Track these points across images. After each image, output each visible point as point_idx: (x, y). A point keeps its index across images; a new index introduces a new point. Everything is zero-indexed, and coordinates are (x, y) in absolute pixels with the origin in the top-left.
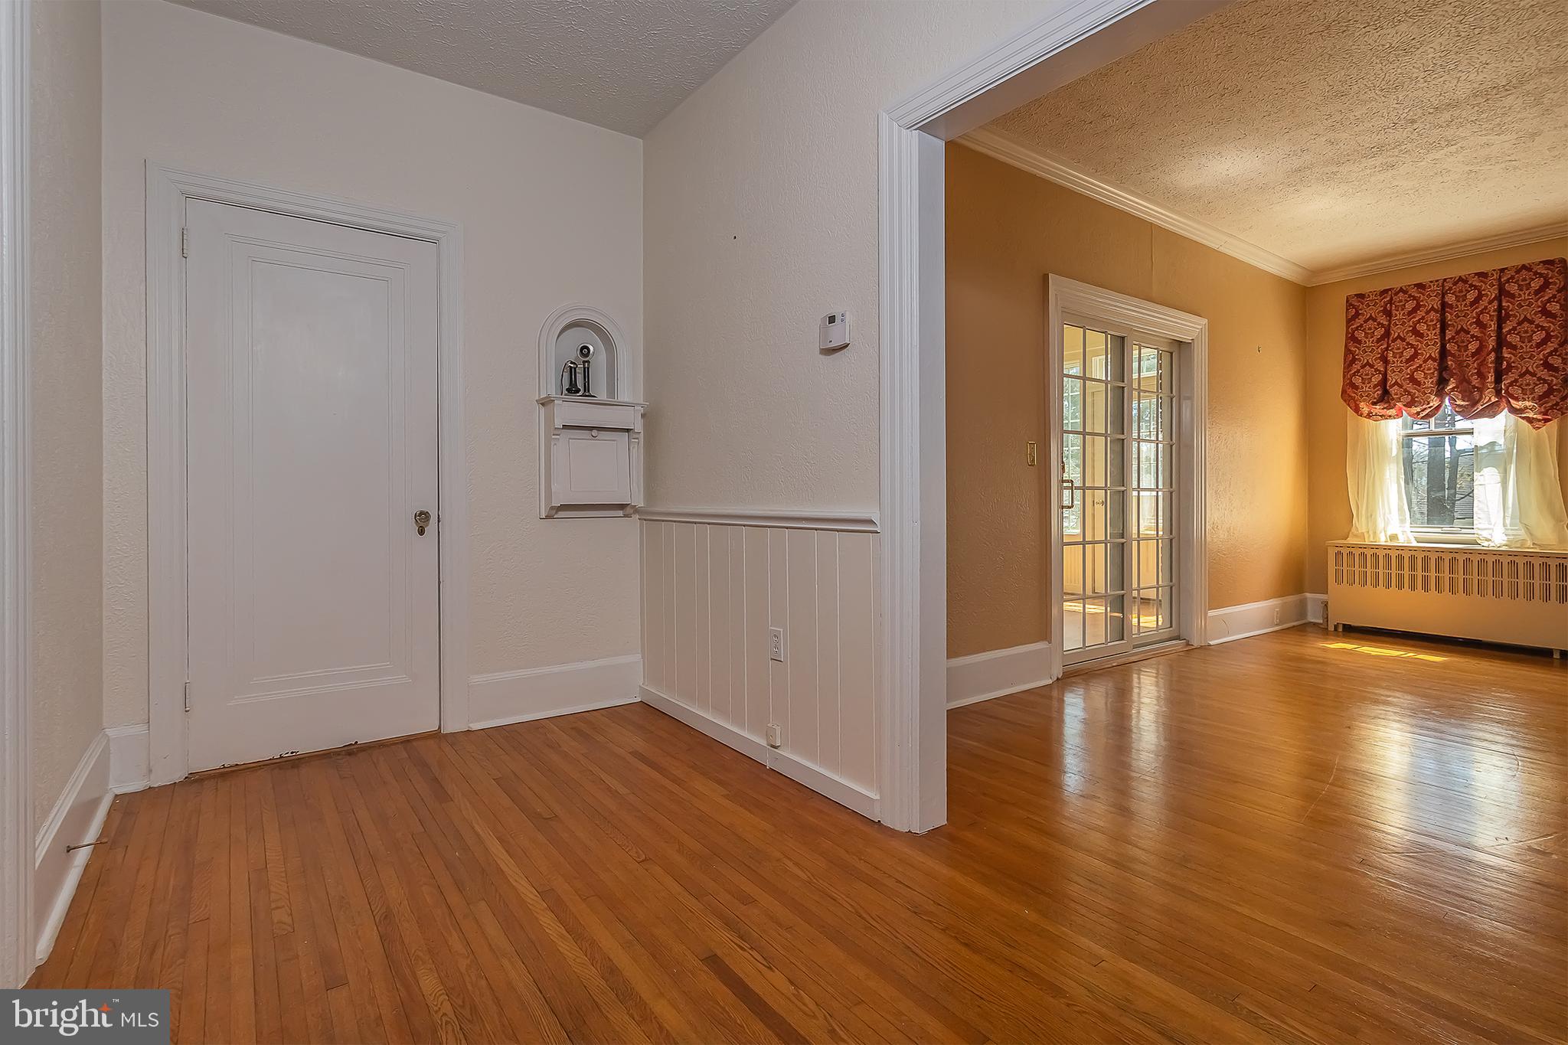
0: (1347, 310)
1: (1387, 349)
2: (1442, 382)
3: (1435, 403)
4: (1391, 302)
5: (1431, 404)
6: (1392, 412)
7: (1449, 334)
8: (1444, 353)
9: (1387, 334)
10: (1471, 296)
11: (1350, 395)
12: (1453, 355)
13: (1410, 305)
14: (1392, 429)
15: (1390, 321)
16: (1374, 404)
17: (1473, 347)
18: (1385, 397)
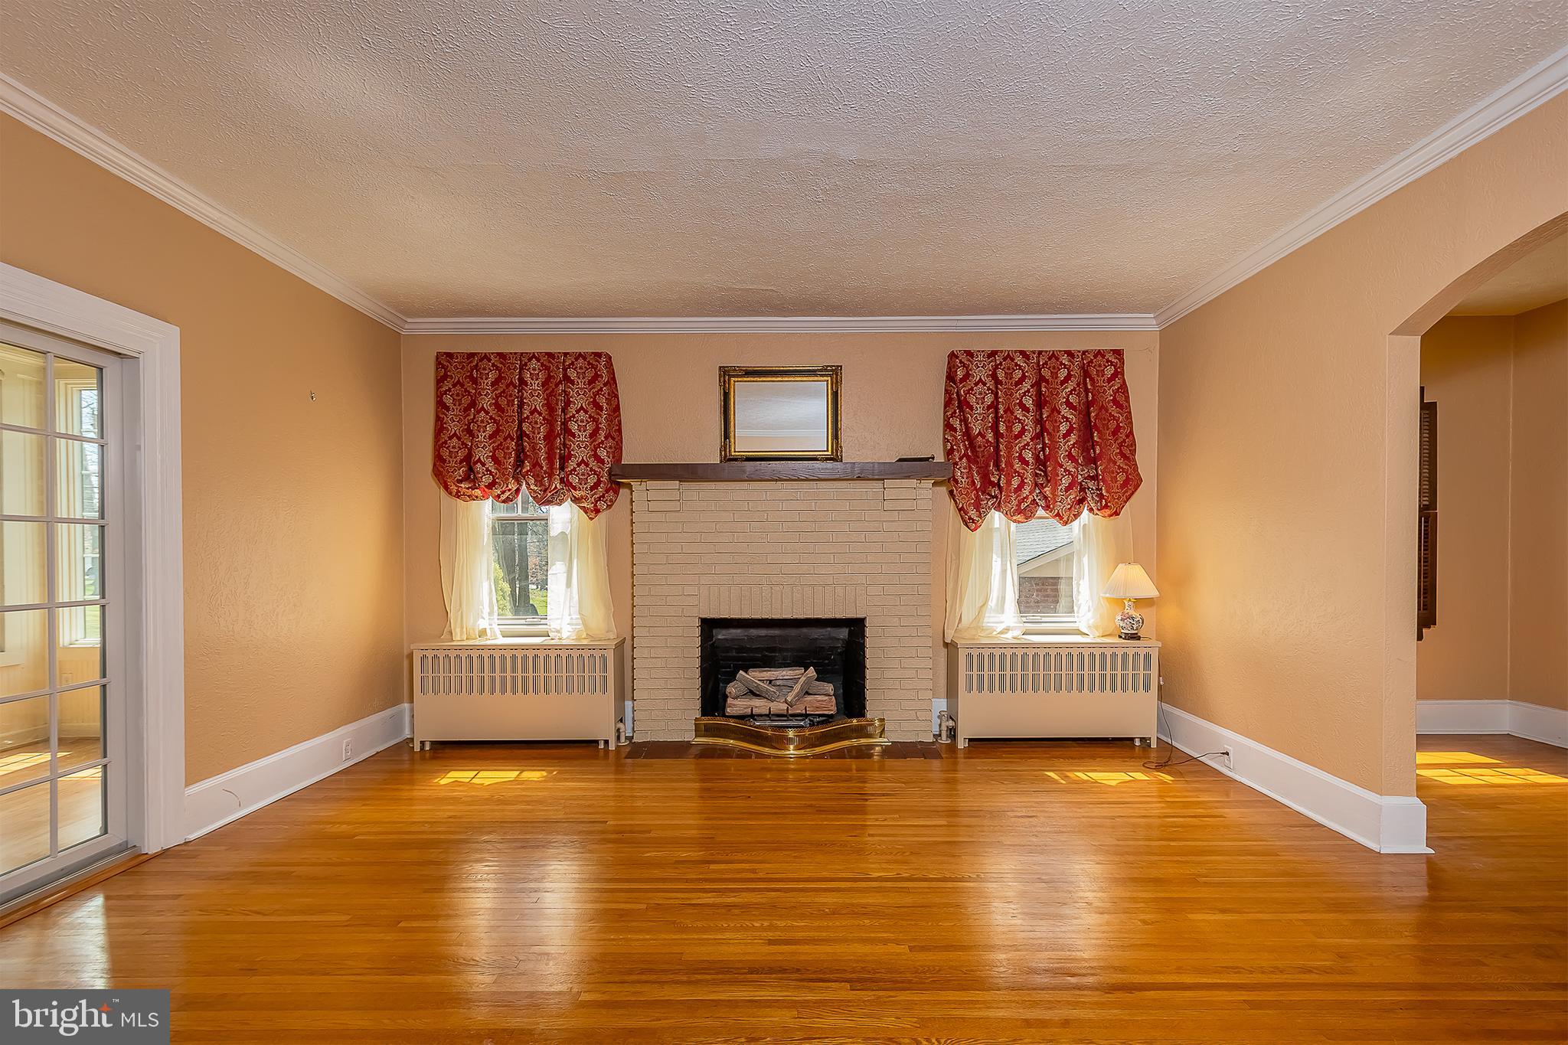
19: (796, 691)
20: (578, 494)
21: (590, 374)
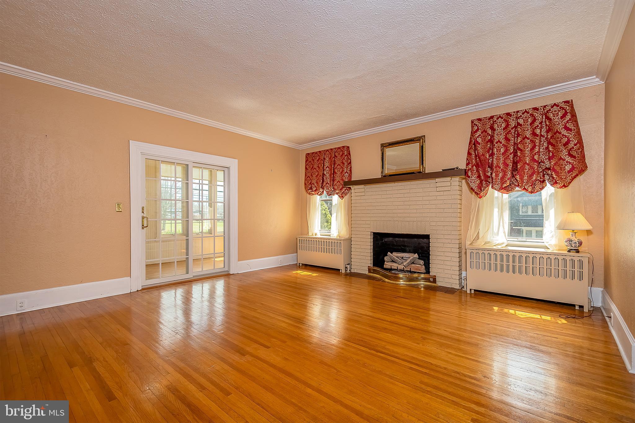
3: (321, 190)
5: (320, 191)
19: (408, 262)
20: (337, 191)
21: (341, 153)
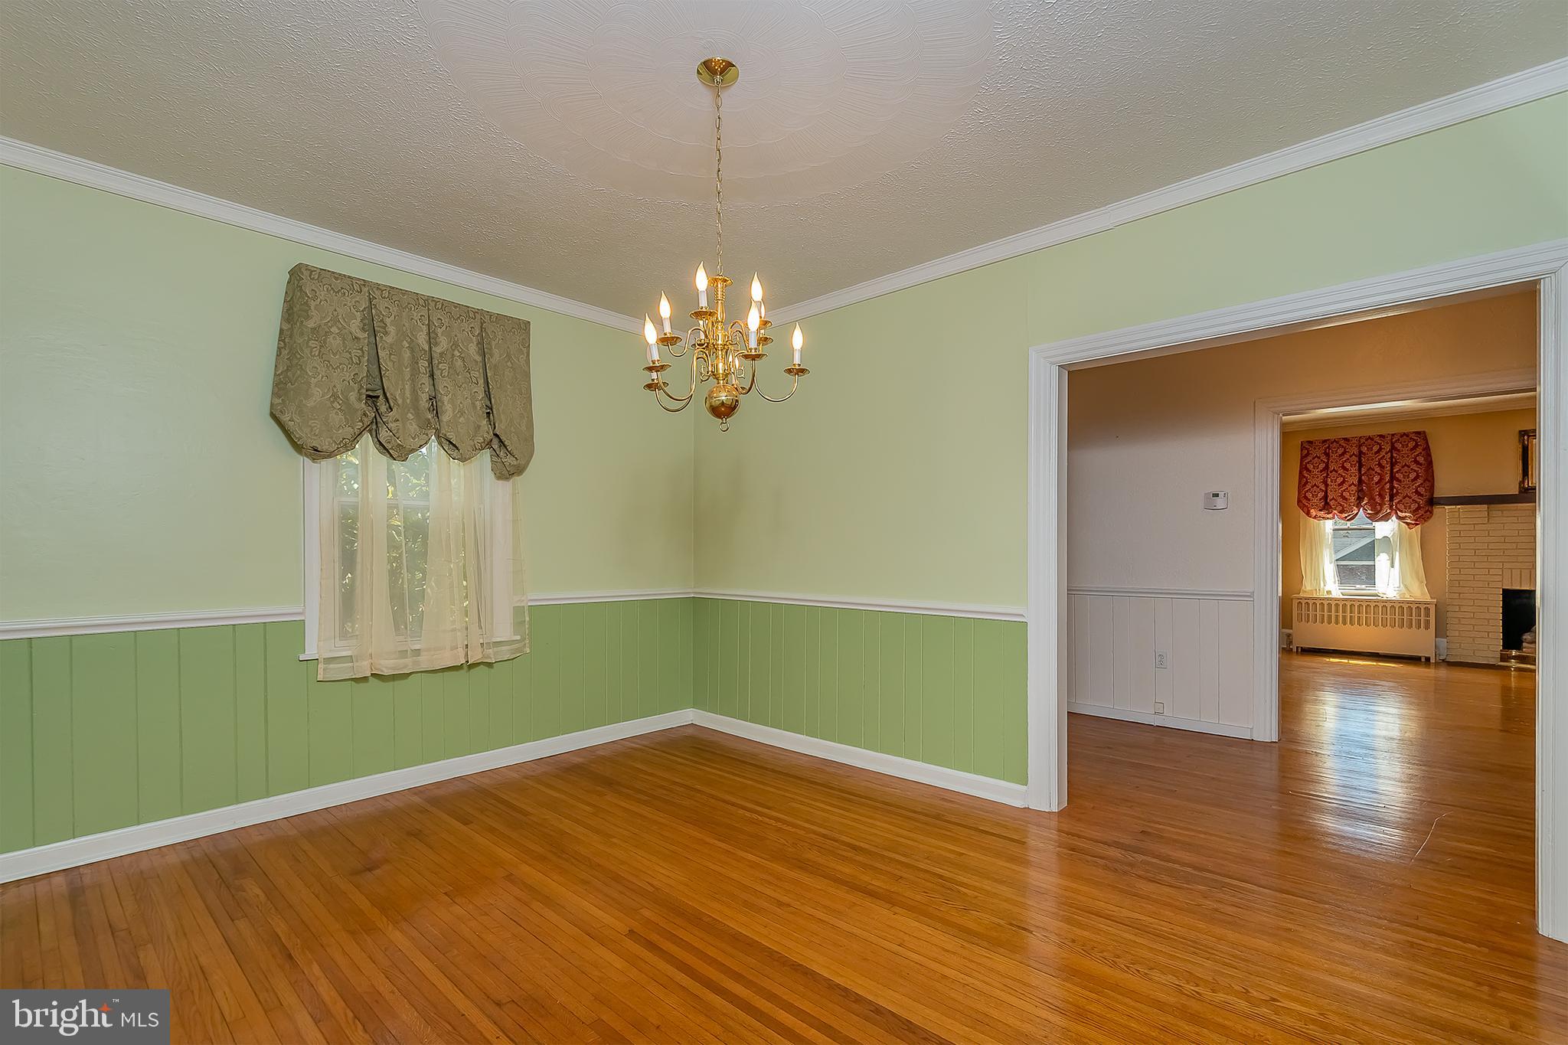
0: (1302, 450)
1: (1327, 477)
2: (1360, 499)
4: (1328, 447)
6: (1330, 516)
7: (1363, 471)
8: (1360, 481)
9: (1326, 468)
10: (1376, 448)
11: (1304, 504)
12: (1366, 483)
13: (1340, 451)
14: (1328, 525)
15: (1328, 460)
16: (1320, 510)
17: (1376, 479)
18: (1326, 507)
